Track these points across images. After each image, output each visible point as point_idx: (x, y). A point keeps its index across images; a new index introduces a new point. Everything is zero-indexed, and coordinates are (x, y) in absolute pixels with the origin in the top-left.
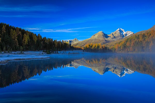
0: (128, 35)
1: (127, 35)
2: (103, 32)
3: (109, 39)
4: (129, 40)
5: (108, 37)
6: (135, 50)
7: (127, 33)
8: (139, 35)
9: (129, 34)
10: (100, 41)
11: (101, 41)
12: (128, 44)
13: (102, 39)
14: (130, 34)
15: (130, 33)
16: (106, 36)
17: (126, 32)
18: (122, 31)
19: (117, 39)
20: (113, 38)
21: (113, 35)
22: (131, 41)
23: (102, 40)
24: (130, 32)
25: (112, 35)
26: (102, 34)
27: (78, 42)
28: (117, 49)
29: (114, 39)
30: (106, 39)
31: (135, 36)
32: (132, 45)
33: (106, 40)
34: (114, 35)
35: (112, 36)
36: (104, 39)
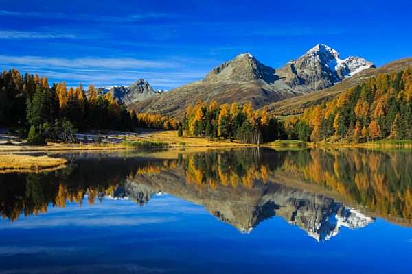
0: (352, 74)
1: (347, 71)
2: (253, 58)
3: (279, 86)
4: (365, 92)
5: (277, 78)
6: (388, 134)
7: (350, 66)
8: (400, 75)
9: (358, 70)
10: (240, 95)
11: (244, 95)
12: (360, 109)
13: (248, 84)
14: (362, 68)
15: (359, 67)
16: (265, 73)
17: (344, 61)
18: (332, 56)
19: (309, 87)
20: (292, 85)
21: (294, 71)
22: (370, 97)
23: (252, 91)
24: (360, 60)
25: (290, 70)
26: (248, 66)
27: (149, 96)
28: (316, 128)
29: (298, 88)
30: (267, 86)
31: (384, 80)
32: (377, 112)
33: (265, 92)
34: (299, 71)
35: (290, 76)
36: (260, 84)
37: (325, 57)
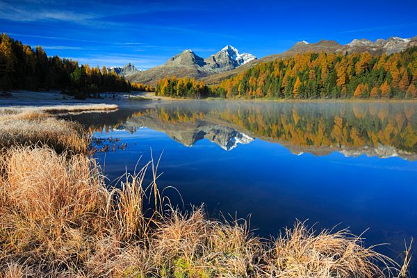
0: (245, 62)
1: (243, 61)
2: (193, 53)
3: (206, 68)
4: (253, 72)
5: (205, 64)
6: (265, 95)
7: (244, 58)
8: (272, 63)
9: (248, 61)
10: (186, 72)
11: (188, 73)
12: (251, 82)
13: (190, 67)
14: (250, 59)
15: (248, 58)
16: (199, 61)
17: (241, 55)
18: (234, 53)
19: (223, 69)
20: (213, 68)
21: (215, 60)
22: (257, 75)
23: (192, 71)
24: (250, 55)
25: (212, 59)
26: (190, 57)
27: (135, 73)
28: (229, 91)
29: (217, 70)
30: (200, 69)
31: (264, 66)
32: (260, 83)
33: (199, 71)
34: (217, 60)
35: (212, 63)
36: (196, 67)
37: (231, 53)
